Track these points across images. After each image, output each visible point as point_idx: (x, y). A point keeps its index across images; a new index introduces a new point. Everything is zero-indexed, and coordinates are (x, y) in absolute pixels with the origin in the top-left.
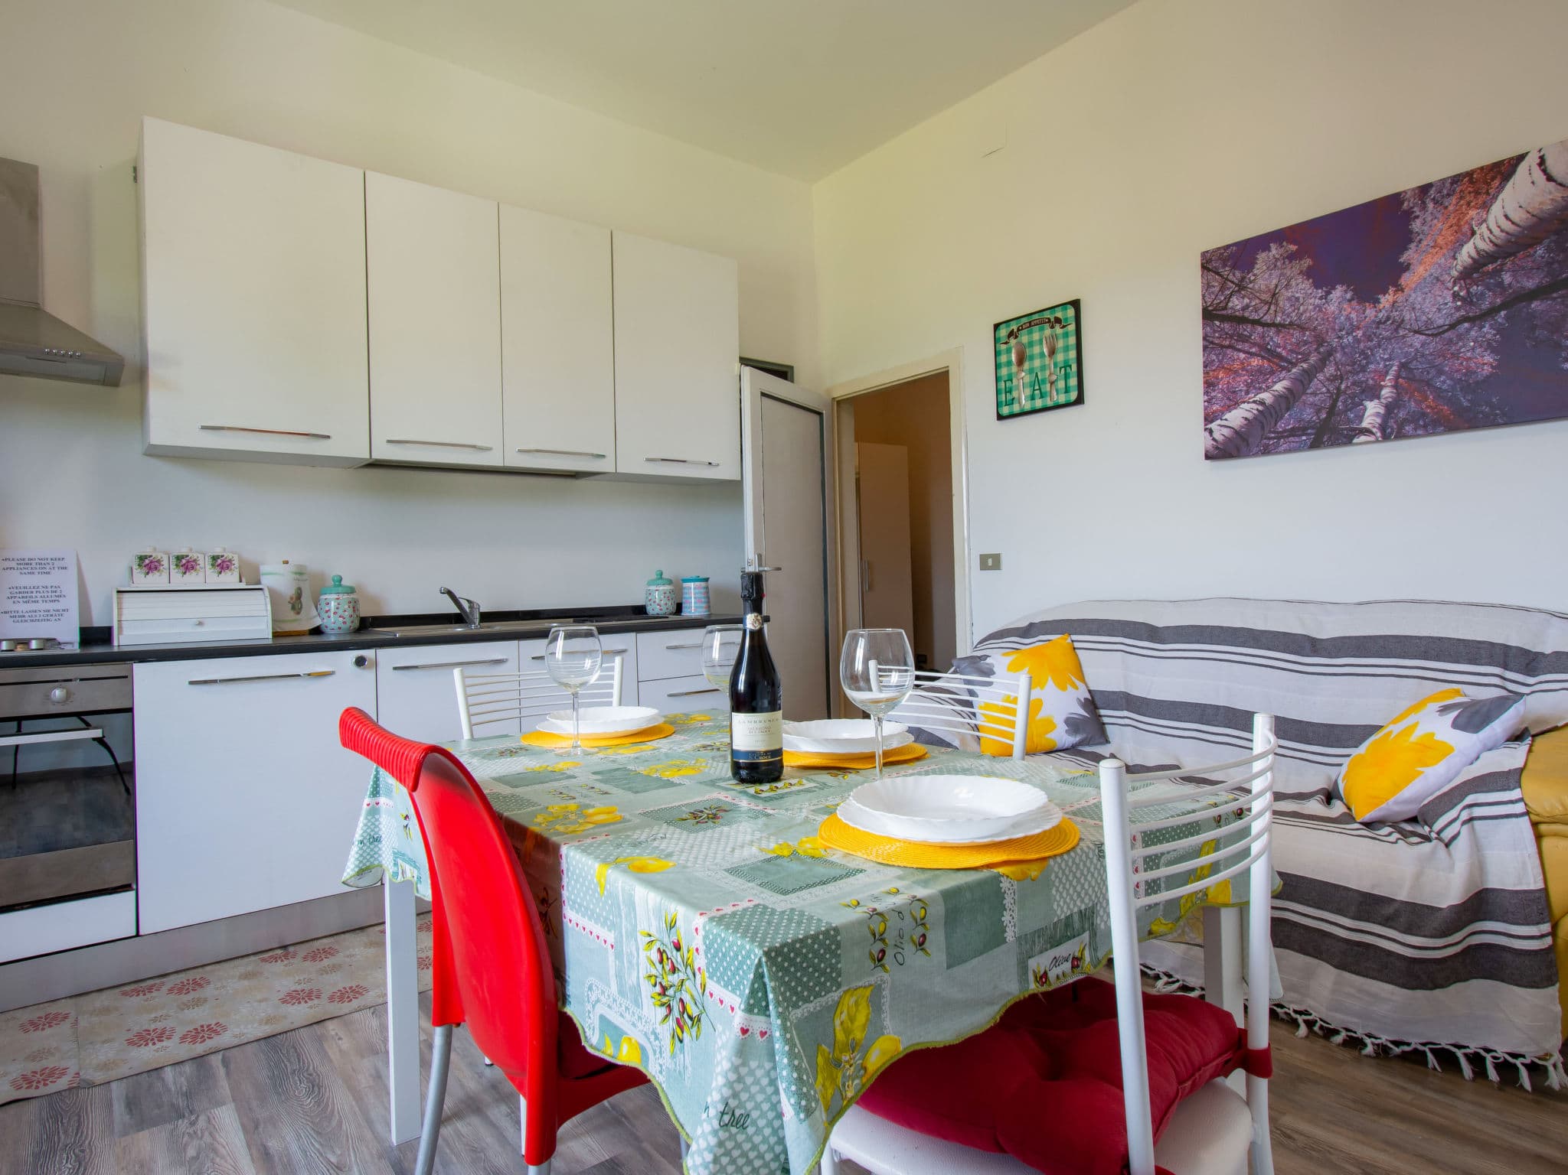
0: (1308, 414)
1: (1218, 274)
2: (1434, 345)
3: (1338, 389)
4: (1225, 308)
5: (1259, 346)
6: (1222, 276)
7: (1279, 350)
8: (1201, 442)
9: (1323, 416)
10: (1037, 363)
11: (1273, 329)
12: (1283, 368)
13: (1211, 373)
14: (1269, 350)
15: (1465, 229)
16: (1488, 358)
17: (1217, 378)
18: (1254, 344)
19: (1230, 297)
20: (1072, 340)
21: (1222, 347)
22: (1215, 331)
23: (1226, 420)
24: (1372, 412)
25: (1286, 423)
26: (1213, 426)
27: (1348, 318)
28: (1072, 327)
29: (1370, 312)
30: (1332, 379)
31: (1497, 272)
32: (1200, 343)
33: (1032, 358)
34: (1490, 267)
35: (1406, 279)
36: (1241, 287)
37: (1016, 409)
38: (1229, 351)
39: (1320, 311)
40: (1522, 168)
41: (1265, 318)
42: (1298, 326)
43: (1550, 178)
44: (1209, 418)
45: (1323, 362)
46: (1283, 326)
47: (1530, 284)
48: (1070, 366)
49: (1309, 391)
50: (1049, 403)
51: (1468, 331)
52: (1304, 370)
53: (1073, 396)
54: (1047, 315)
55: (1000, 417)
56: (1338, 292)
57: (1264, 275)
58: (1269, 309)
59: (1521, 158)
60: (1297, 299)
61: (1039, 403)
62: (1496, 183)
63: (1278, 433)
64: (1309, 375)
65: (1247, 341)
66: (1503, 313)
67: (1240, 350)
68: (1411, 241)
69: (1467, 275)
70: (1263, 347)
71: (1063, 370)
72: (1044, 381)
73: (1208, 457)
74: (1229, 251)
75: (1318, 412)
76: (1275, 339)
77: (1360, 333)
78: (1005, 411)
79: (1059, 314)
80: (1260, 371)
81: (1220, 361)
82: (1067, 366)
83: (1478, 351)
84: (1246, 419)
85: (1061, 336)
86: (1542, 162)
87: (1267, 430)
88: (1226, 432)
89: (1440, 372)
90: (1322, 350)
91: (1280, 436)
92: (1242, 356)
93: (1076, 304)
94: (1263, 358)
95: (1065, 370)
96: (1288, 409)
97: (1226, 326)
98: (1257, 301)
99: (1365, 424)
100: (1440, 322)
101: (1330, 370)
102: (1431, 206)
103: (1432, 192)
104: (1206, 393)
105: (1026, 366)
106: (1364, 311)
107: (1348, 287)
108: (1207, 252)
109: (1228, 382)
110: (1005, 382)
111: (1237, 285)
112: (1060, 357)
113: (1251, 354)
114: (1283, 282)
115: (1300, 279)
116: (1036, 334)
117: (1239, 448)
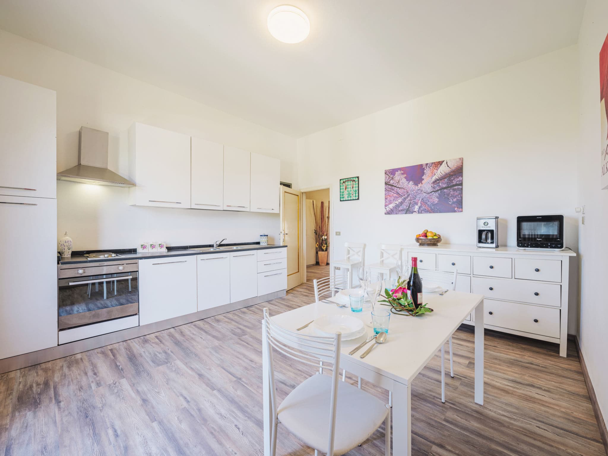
0: (405, 207)
1: (388, 175)
2: (428, 196)
3: (410, 202)
4: (389, 183)
7: (400, 193)
8: (384, 211)
9: (408, 208)
10: (349, 189)
11: (399, 189)
12: (400, 197)
15: (434, 173)
16: (437, 200)
17: (387, 197)
19: (390, 180)
20: (357, 185)
21: (389, 191)
22: (387, 187)
23: (389, 206)
24: (416, 208)
25: (401, 208)
26: (387, 207)
27: (412, 188)
28: (357, 183)
29: (417, 187)
30: (410, 200)
31: (439, 183)
32: (384, 190)
33: (348, 188)
34: (438, 182)
35: (423, 182)
36: (392, 179)
37: (344, 199)
38: (390, 192)
39: (407, 186)
40: (443, 163)
41: (397, 186)
42: (403, 188)
43: (448, 166)
44: (386, 206)
46: (400, 188)
47: (444, 186)
49: (405, 202)
50: (352, 199)
51: (434, 194)
53: (357, 198)
54: (352, 179)
55: (341, 201)
56: (411, 183)
57: (398, 176)
59: (443, 161)
60: (403, 183)
61: (349, 199)
62: (439, 165)
64: (405, 199)
65: (393, 190)
66: (440, 191)
67: (392, 192)
68: (424, 174)
69: (434, 182)
70: (397, 192)
73: (385, 214)
74: (390, 171)
76: (399, 191)
77: (415, 191)
78: (342, 199)
79: (354, 179)
80: (396, 197)
81: (388, 194)
82: (356, 191)
83: (435, 198)
85: (355, 184)
86: (447, 163)
87: (397, 209)
88: (389, 209)
89: (429, 201)
90: (407, 194)
92: (392, 193)
93: (358, 177)
94: (396, 194)
96: (401, 206)
97: (390, 186)
99: (415, 210)
100: (429, 191)
101: (409, 198)
102: (428, 168)
103: (428, 165)
104: (385, 200)
105: (347, 190)
108: (386, 170)
109: (390, 198)
112: (354, 189)
113: (394, 193)
114: (401, 179)
115: (404, 179)
116: (349, 183)
117: (391, 213)
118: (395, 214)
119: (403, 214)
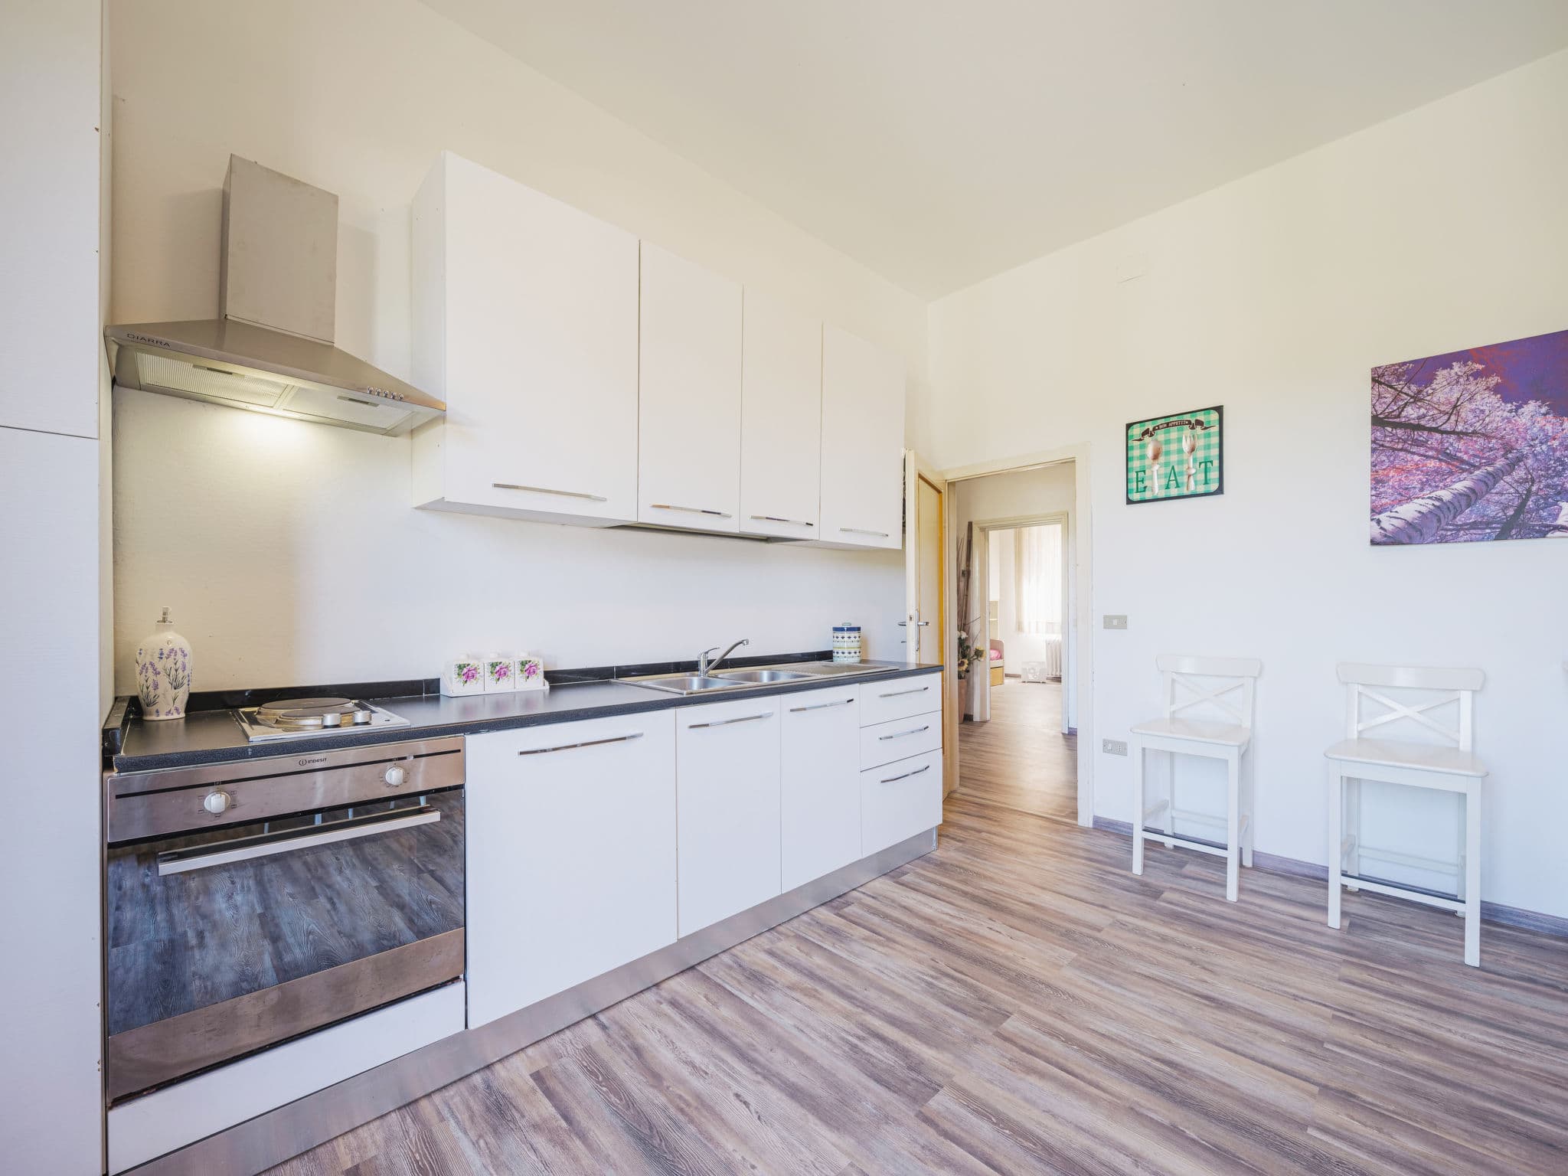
0: (1492, 511)
1: (1391, 387)
3: (1529, 491)
4: (1399, 416)
5: (1436, 450)
6: (1396, 389)
7: (1459, 454)
8: (1371, 530)
9: (1511, 512)
10: (1174, 458)
11: (1453, 437)
12: (1464, 470)
13: (1380, 472)
14: (1448, 454)
17: (1387, 476)
18: (1432, 449)
19: (1405, 407)
20: (1215, 440)
21: (1394, 450)
22: (1385, 436)
23: (1396, 512)
25: (1467, 516)
26: (1381, 517)
27: (1542, 429)
28: (1216, 429)
30: (1522, 481)
32: (1368, 446)
33: (1168, 453)
36: (1416, 399)
37: (1148, 495)
38: (1401, 454)
39: (1509, 422)
41: (1444, 426)
42: (1483, 434)
44: (1377, 510)
45: (1512, 466)
46: (1466, 434)
48: (1211, 462)
49: (1493, 491)
50: (1186, 492)
52: (1489, 473)
53: (1214, 487)
54: (1187, 417)
55: (1129, 502)
56: (1531, 406)
57: (1443, 389)
58: (1449, 419)
60: (1483, 411)
61: (1174, 492)
63: (1457, 525)
64: (1496, 477)
65: (1422, 446)
67: (1414, 453)
70: (1442, 451)
71: (1203, 465)
72: (1181, 473)
73: (1373, 542)
74: (1405, 368)
75: (1505, 508)
76: (1456, 445)
77: (1556, 443)
78: (1136, 497)
79: (1201, 417)
80: (1437, 472)
81: (1392, 462)
82: (1207, 462)
84: (1420, 512)
85: (1203, 436)
87: (1443, 523)
88: (1398, 523)
90: (1510, 456)
91: (1459, 528)
92: (1417, 458)
93: (1219, 409)
94: (1440, 460)
95: (1206, 466)
96: (1469, 506)
97: (1400, 432)
98: (1436, 412)
99: (1560, 522)
101: (1520, 473)
104: (1374, 488)
105: (1162, 459)
106: (1561, 425)
107: (1543, 403)
108: (1379, 368)
109: (1400, 480)
110: (1137, 472)
111: (1412, 397)
112: (1200, 454)
113: (1428, 457)
114: (1467, 396)
115: (1486, 394)
116: (1174, 433)
117: (1410, 537)
118: (1432, 542)
119: (1483, 540)
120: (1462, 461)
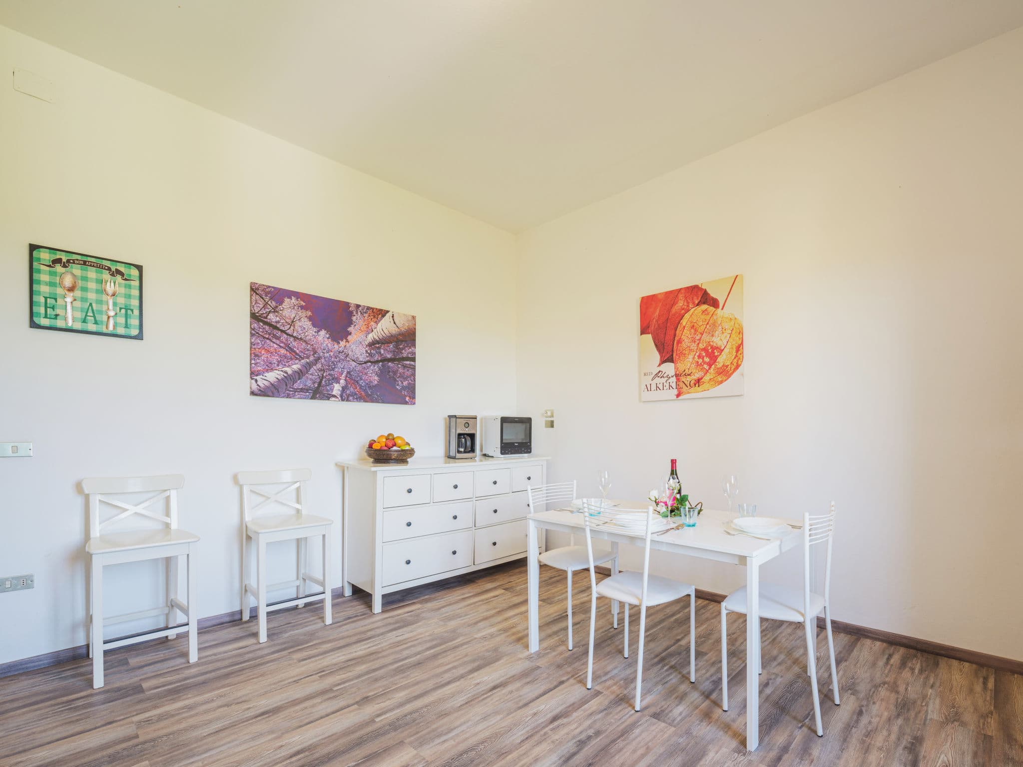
0: (309, 383)
1: (262, 298)
2: (359, 368)
3: (323, 375)
4: (266, 318)
5: (284, 343)
6: (265, 301)
7: (295, 349)
8: (250, 386)
9: (316, 386)
11: (291, 338)
12: (295, 358)
13: (257, 350)
14: (290, 348)
15: (370, 328)
16: (376, 378)
17: (261, 353)
18: (282, 342)
19: (269, 313)
20: (136, 293)
21: (264, 338)
22: (259, 328)
23: (266, 376)
24: (337, 389)
25: (298, 385)
26: (258, 378)
27: (327, 345)
28: (136, 283)
29: (336, 346)
30: (320, 370)
31: (379, 348)
33: (85, 290)
34: (377, 345)
35: (349, 338)
36: (275, 310)
37: (60, 323)
38: (268, 341)
39: (315, 338)
40: (388, 315)
41: (288, 331)
42: (305, 341)
43: (395, 323)
44: (253, 374)
45: (317, 360)
46: (298, 338)
47: (389, 356)
48: (132, 311)
49: (309, 373)
50: (105, 330)
51: (370, 366)
52: (307, 362)
53: (134, 332)
54: (106, 263)
55: (35, 325)
56: (323, 333)
57: (288, 310)
58: (290, 328)
59: (388, 312)
60: (304, 328)
61: (92, 327)
62: (380, 316)
63: (295, 389)
64: (309, 366)
65: (278, 339)
66: (381, 363)
67: (274, 343)
68: (352, 324)
69: (372, 344)
70: (287, 345)
71: (123, 311)
72: (101, 312)
73: (253, 393)
74: (269, 289)
75: (314, 383)
76: (294, 344)
77: (332, 354)
78: (43, 322)
79: (122, 268)
80: (285, 356)
81: (263, 345)
82: (127, 309)
83: (373, 374)
84: (277, 378)
85: (124, 285)
86: (393, 317)
87: (288, 387)
88: (267, 383)
89: (361, 379)
90: (315, 355)
91: (296, 390)
92: (275, 346)
93: (140, 267)
94: (286, 350)
95: (126, 312)
96: (299, 379)
97: (267, 328)
98: (284, 321)
99: (334, 393)
100: (361, 360)
101: (319, 366)
102: (359, 313)
103: (360, 308)
104: (254, 359)
105: (78, 293)
106: (334, 345)
107: (327, 332)
108: (256, 284)
109: (267, 357)
110: (46, 298)
111: (273, 309)
112: (119, 300)
113: (281, 347)
114: (297, 318)
115: (306, 319)
116: (92, 273)
117: (273, 393)
118: (283, 397)
119: (305, 398)
120: (297, 354)
